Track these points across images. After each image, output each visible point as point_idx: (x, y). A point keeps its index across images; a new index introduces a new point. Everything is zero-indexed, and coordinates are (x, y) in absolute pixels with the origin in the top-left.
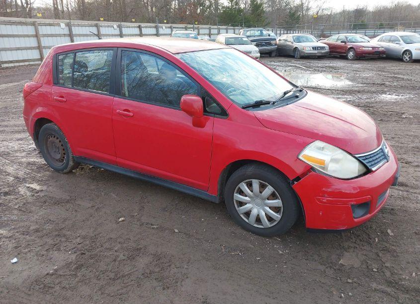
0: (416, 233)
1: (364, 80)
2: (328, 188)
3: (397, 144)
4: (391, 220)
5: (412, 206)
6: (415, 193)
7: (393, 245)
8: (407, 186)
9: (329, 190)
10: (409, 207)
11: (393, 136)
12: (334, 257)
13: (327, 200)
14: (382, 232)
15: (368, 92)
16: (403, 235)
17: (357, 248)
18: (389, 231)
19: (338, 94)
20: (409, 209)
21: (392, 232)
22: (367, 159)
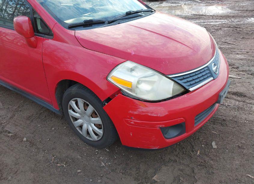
0: (239, 146)
1: (240, 8)
2: (135, 111)
3: (249, 58)
4: (219, 131)
5: (244, 116)
6: (250, 103)
7: (212, 160)
8: (245, 96)
9: (136, 113)
10: (241, 118)
11: (248, 51)
12: (150, 171)
13: (135, 122)
14: (207, 144)
15: (241, 16)
16: (226, 148)
17: (176, 161)
18: (214, 144)
19: (217, 19)
20: (240, 119)
21: (216, 144)
22: (184, 79)
